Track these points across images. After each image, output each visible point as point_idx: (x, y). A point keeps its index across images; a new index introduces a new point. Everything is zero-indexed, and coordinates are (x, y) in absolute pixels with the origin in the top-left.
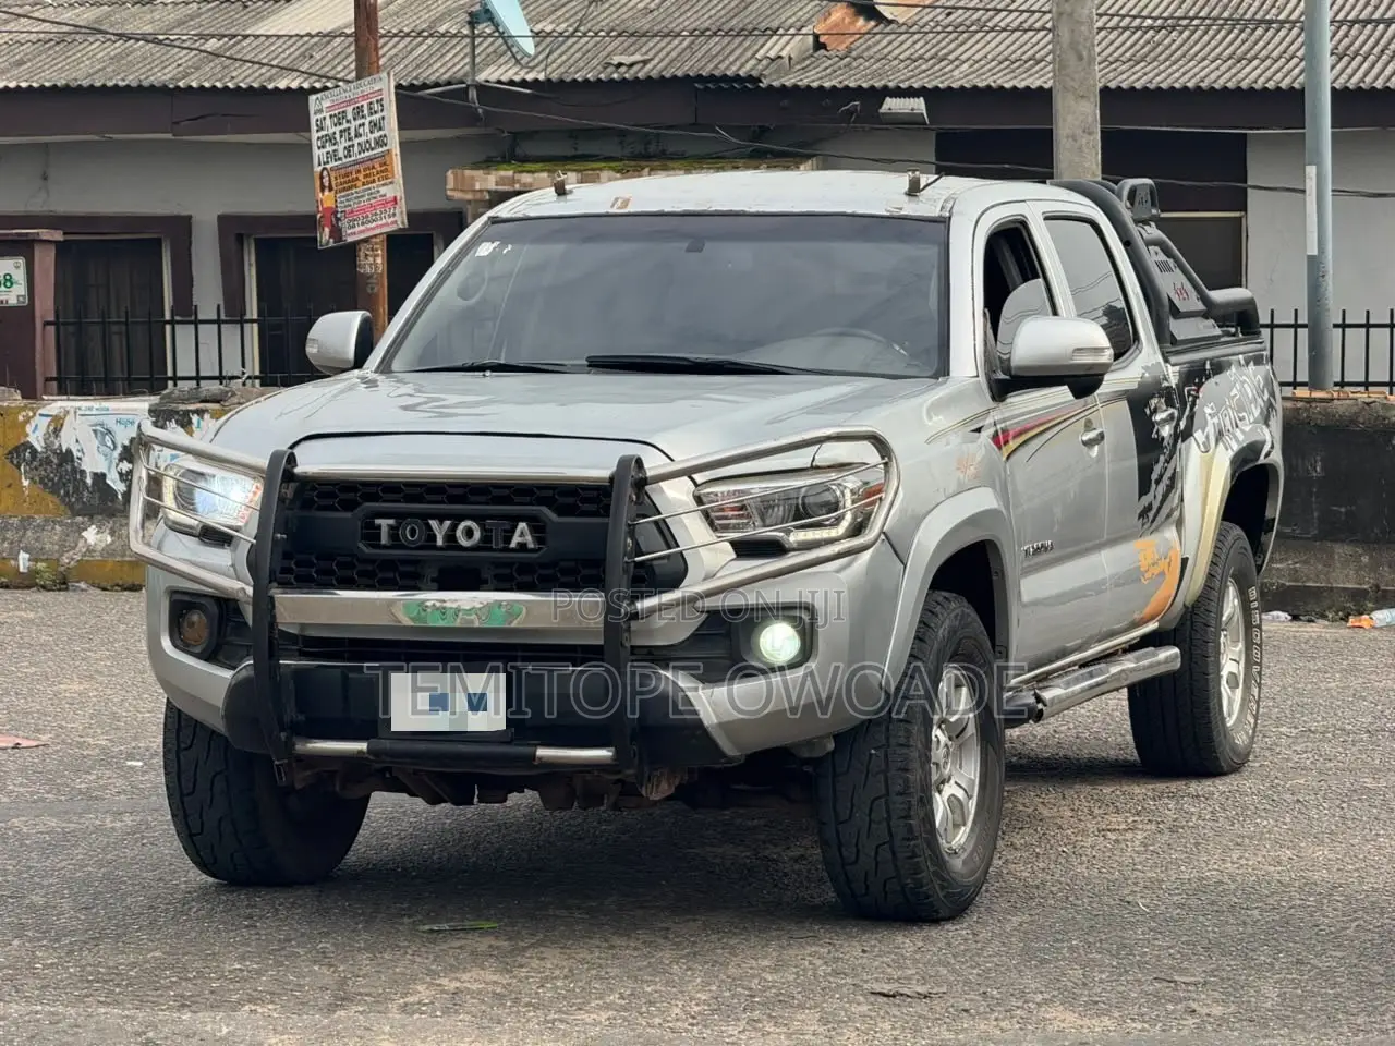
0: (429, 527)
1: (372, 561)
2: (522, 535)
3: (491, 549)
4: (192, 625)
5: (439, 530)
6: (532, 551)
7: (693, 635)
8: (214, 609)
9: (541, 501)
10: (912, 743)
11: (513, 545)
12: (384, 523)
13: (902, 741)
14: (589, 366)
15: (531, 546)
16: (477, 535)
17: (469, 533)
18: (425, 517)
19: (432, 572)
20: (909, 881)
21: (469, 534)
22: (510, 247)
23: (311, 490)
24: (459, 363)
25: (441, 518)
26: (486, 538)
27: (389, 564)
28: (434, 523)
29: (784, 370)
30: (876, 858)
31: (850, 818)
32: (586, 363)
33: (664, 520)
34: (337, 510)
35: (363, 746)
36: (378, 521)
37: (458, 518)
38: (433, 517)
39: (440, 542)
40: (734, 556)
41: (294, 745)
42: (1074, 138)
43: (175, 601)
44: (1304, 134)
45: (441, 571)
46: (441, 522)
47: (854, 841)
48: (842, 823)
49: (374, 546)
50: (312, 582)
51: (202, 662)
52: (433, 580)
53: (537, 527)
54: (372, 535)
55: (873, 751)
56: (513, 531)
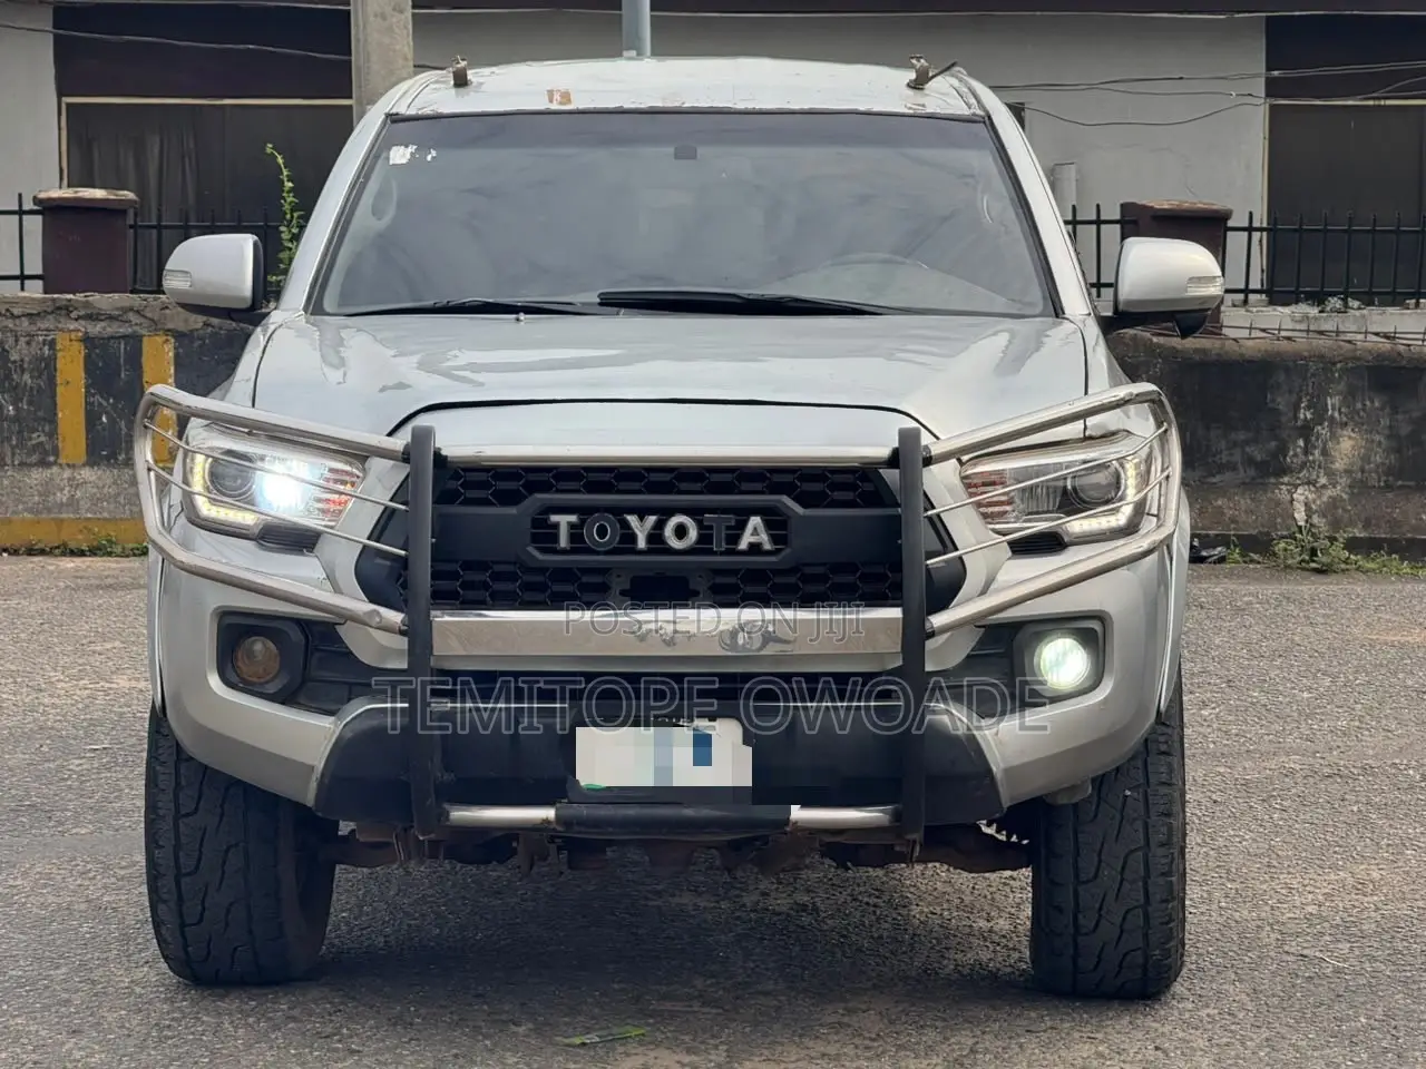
0: (626, 525)
1: (542, 570)
2: (755, 532)
3: (710, 552)
4: (250, 654)
5: (641, 529)
6: (768, 553)
7: (968, 657)
8: (296, 635)
9: (777, 489)
10: (1174, 781)
11: (743, 545)
12: (564, 520)
13: (1164, 777)
14: (601, 304)
15: (767, 546)
16: (693, 534)
17: (681, 531)
18: (619, 512)
19: (619, 583)
20: (1157, 952)
21: (681, 533)
22: (434, 153)
23: (452, 478)
24: (428, 303)
25: (642, 513)
26: (704, 538)
27: (564, 574)
28: (632, 519)
29: (866, 308)
30: (1121, 926)
31: (1096, 876)
32: (598, 300)
33: (938, 516)
34: (491, 504)
35: (548, 813)
36: (554, 518)
37: (665, 513)
38: (631, 511)
39: (642, 544)
40: (1010, 554)
41: (448, 813)
42: (384, 17)
43: (229, 625)
44: (621, 15)
45: (634, 581)
46: (641, 519)
47: (1097, 906)
48: (1084, 883)
49: (544, 551)
50: (457, 599)
51: (276, 706)
52: (623, 593)
53: (777, 523)
54: (544, 535)
55: (1128, 793)
56: (742, 526)
